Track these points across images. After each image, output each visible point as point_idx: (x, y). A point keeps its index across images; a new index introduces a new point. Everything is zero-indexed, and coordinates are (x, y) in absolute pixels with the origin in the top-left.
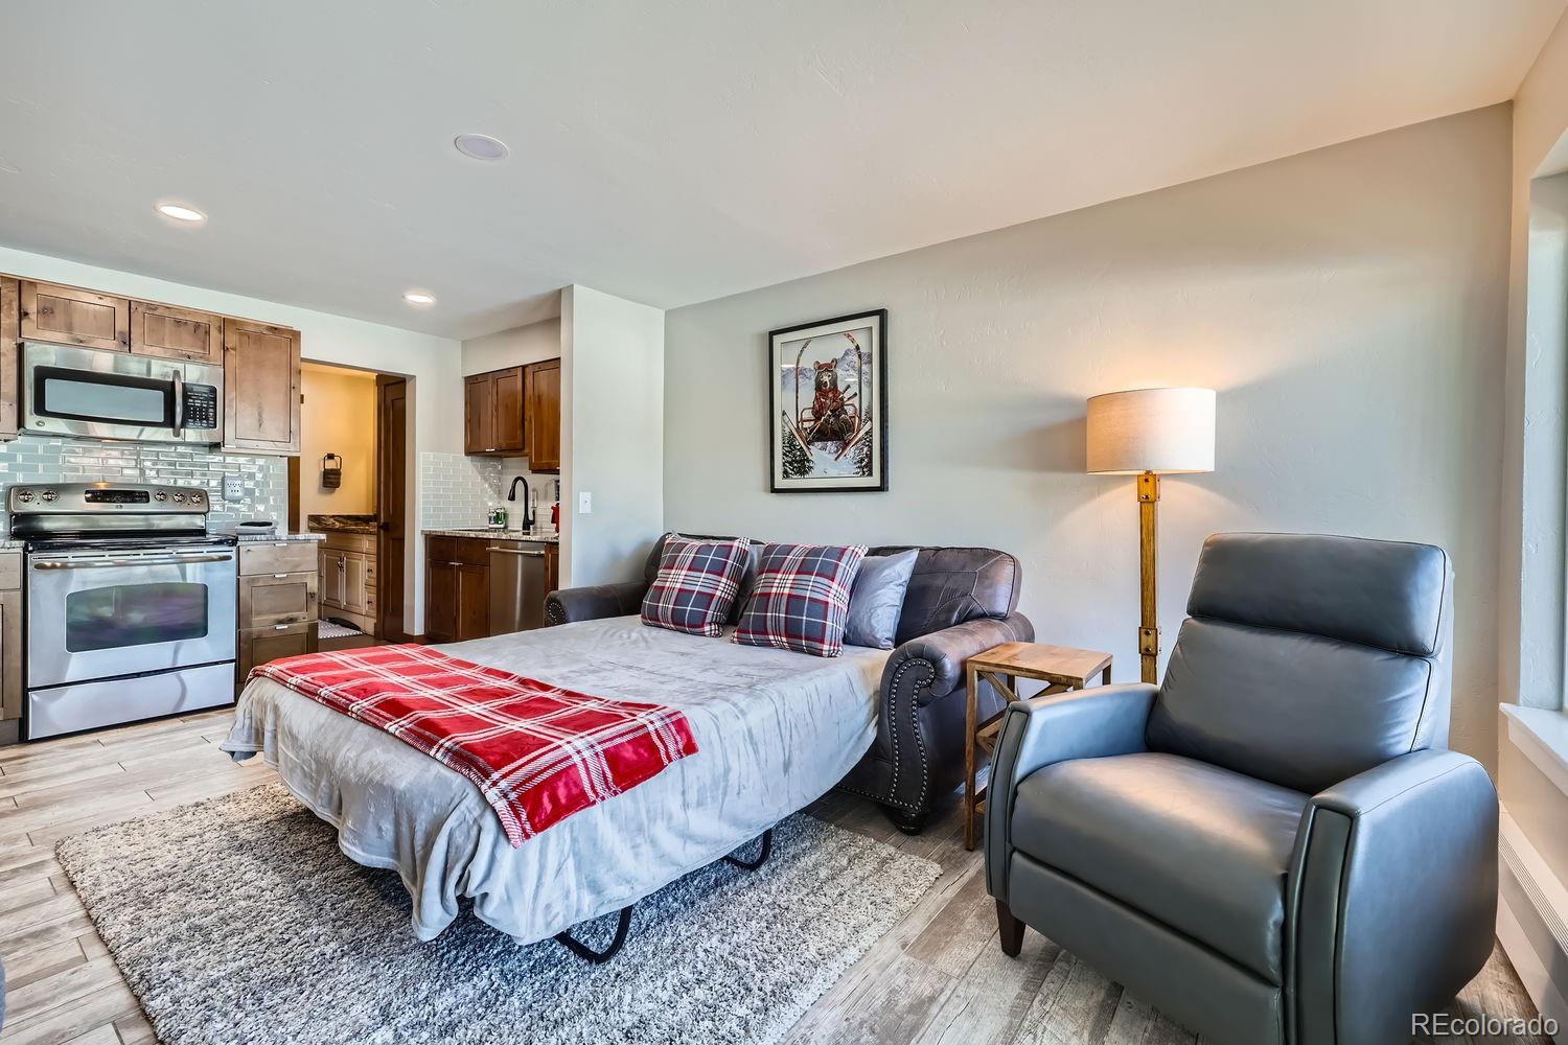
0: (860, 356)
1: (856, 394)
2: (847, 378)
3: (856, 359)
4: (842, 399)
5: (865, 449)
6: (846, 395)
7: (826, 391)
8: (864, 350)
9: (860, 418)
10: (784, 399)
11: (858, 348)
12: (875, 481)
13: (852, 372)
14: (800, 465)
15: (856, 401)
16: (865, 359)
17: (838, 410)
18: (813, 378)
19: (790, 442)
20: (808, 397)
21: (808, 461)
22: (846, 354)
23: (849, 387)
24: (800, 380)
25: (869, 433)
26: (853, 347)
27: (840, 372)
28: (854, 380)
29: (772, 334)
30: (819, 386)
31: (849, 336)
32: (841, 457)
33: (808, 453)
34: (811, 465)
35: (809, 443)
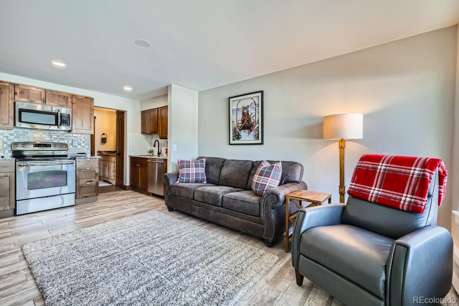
1: (254, 116)
2: (251, 111)
3: (254, 105)
4: (250, 117)
5: (257, 132)
7: (246, 115)
8: (257, 103)
9: (255, 123)
10: (233, 117)
11: (255, 102)
12: (260, 141)
13: (253, 109)
14: (238, 137)
15: (254, 118)
16: (257, 105)
17: (249, 121)
18: (242, 111)
19: (235, 130)
20: (240, 116)
21: (240, 135)
22: (251, 104)
23: (252, 114)
24: (238, 112)
25: (258, 127)
26: (253, 102)
27: (249, 109)
28: (254, 112)
29: (230, 98)
30: (243, 113)
31: (252, 99)
32: (250, 134)
33: (240, 133)
34: (241, 137)
35: (240, 130)
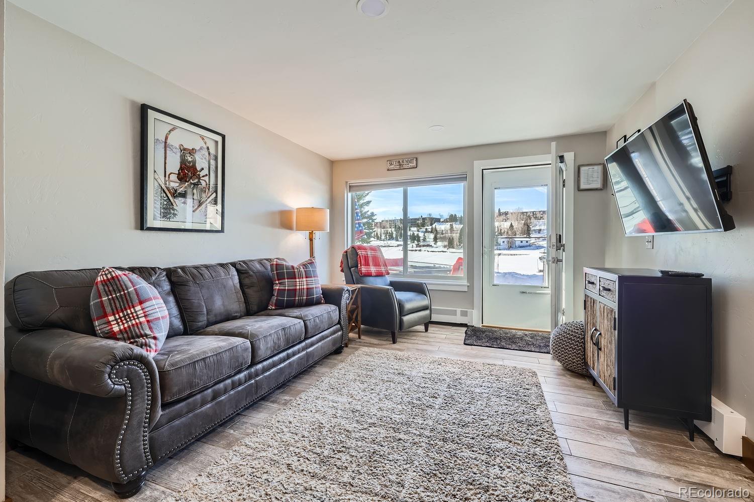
0: (209, 154)
1: (207, 175)
2: (201, 162)
3: (207, 154)
4: (199, 175)
6: (202, 174)
8: (212, 151)
9: (209, 189)
10: (155, 161)
11: (208, 148)
12: (218, 226)
13: (204, 161)
14: (168, 211)
15: (206, 178)
16: (212, 156)
18: (179, 154)
20: (174, 165)
21: (174, 209)
22: (201, 148)
23: (203, 169)
24: (168, 152)
26: (205, 147)
27: (197, 157)
28: (206, 166)
29: (145, 106)
30: (183, 162)
31: (203, 139)
32: (198, 211)
33: (174, 204)
34: (176, 212)
35: (174, 197)
